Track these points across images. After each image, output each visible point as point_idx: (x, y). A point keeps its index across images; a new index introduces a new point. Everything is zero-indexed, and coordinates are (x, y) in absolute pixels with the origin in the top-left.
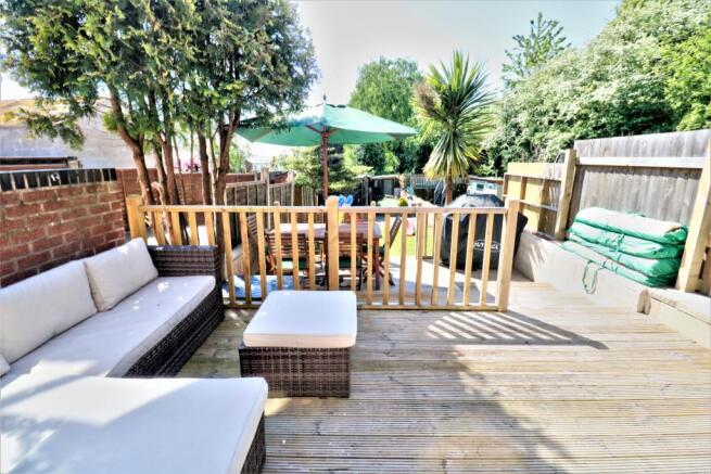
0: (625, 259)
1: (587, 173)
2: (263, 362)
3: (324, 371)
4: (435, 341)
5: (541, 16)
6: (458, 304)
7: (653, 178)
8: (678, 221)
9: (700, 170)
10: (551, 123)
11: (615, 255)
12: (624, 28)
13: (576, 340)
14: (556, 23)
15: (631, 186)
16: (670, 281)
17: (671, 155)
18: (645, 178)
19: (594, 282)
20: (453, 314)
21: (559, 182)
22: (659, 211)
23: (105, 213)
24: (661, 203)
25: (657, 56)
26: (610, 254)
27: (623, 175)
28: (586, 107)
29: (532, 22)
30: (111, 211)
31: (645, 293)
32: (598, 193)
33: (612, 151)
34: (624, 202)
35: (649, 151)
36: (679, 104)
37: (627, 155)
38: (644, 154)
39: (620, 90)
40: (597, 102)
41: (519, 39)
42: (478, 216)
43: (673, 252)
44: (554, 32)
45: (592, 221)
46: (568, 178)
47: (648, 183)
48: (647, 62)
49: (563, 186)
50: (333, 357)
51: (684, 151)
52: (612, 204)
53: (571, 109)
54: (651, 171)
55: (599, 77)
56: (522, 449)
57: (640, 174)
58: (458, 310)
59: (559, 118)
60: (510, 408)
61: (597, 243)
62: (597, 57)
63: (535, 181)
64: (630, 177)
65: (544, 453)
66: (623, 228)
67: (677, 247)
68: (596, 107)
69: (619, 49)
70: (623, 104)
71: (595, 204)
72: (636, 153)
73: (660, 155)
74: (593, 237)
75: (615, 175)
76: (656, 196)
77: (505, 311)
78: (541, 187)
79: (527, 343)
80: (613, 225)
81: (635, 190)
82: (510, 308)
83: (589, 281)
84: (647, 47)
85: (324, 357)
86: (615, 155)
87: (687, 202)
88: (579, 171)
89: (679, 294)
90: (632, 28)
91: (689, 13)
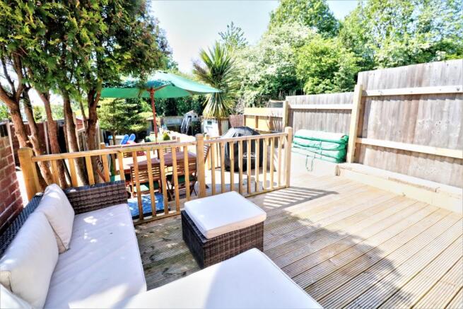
0: (324, 152)
1: (294, 113)
2: (219, 246)
3: (252, 239)
4: (273, 210)
5: (232, 23)
6: (268, 188)
7: (328, 114)
8: (342, 132)
9: (351, 110)
10: (245, 85)
11: (319, 151)
12: (274, 37)
13: (326, 193)
14: (240, 30)
15: (318, 118)
16: (343, 160)
17: (335, 103)
18: (324, 114)
19: (312, 165)
20: (268, 194)
21: (282, 118)
22: (333, 129)
23: (5, 168)
24: (333, 125)
25: (290, 53)
26: (317, 151)
27: (313, 113)
28: (263, 77)
29: (228, 26)
30: (9, 165)
31: (338, 166)
32: (302, 122)
33: (307, 102)
34: (315, 126)
35: (325, 102)
36: (302, 77)
37: (315, 103)
38: (323, 103)
39: (278, 69)
40: (268, 75)
41: (221, 34)
42: (243, 141)
43: (343, 147)
44: (240, 34)
45: (304, 137)
46: (286, 115)
47: (326, 116)
48: (287, 55)
49: (284, 119)
50: (256, 229)
51: (341, 101)
52: (310, 127)
53: (256, 78)
54: (327, 111)
55: (267, 62)
56: (348, 243)
57: (322, 112)
58: (269, 192)
59: (249, 82)
60: (331, 229)
61: (308, 146)
62: (264, 51)
63: (262, 118)
64: (317, 114)
65: (356, 241)
66: (321, 139)
67: (345, 144)
68: (267, 77)
69: (275, 48)
70: (280, 76)
71: (301, 128)
72: (319, 103)
73: (330, 103)
74: (306, 144)
75: (310, 113)
76: (331, 122)
77: (289, 187)
78: (268, 121)
79: (310, 199)
80: (315, 137)
81: (320, 120)
82: (291, 185)
83: (309, 165)
84: (286, 48)
85: (252, 231)
86: (309, 103)
87: (345, 123)
88: (290, 112)
89: (349, 164)
90: (277, 37)
91: (301, 33)
